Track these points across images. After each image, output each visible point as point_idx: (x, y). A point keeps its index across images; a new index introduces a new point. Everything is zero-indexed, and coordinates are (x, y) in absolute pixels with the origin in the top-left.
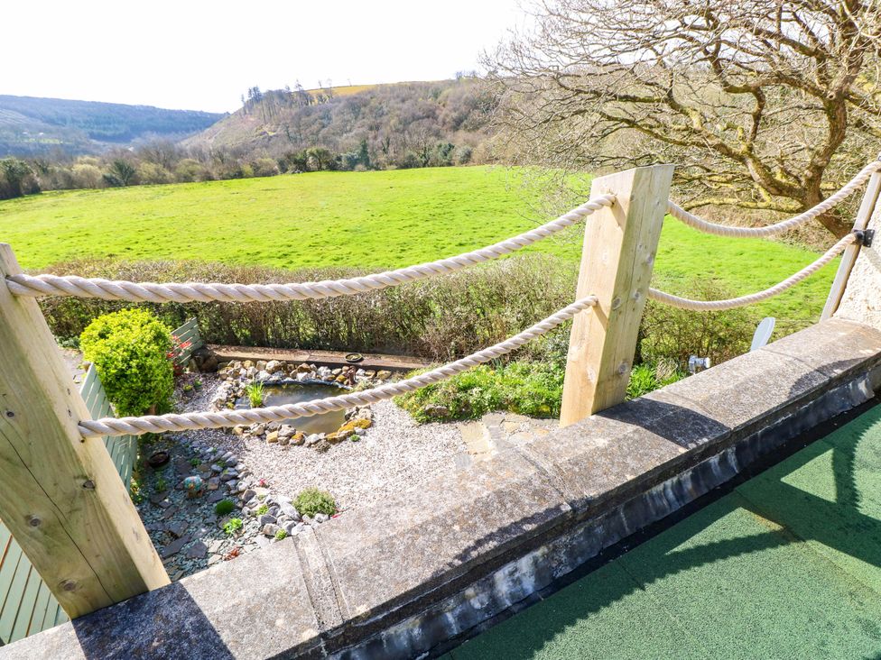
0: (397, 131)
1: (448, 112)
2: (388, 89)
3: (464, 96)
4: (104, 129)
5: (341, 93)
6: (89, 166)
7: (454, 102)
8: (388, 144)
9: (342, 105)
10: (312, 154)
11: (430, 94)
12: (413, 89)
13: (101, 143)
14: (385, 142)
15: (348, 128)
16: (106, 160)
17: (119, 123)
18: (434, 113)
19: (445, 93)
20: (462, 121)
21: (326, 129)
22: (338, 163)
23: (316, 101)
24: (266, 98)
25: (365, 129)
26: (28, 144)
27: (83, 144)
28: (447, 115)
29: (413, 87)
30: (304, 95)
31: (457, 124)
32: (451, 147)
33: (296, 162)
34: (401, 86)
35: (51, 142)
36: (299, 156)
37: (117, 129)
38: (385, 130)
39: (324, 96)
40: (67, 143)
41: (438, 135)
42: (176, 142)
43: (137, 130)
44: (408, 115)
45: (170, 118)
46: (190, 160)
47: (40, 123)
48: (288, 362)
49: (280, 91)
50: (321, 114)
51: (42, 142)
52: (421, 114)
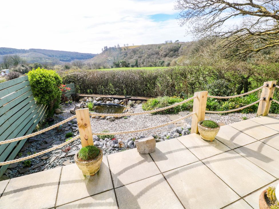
0: (147, 58)
1: (163, 52)
2: (145, 46)
3: (168, 48)
4: (64, 58)
5: (130, 48)
6: (58, 67)
7: (165, 49)
8: (144, 61)
9: (131, 51)
10: (121, 62)
11: (157, 47)
12: (152, 46)
13: (63, 62)
14: (143, 61)
15: (132, 57)
16: (63, 66)
17: (68, 57)
18: (158, 53)
19: (162, 47)
20: (167, 55)
21: (126, 58)
22: (129, 65)
23: (123, 50)
24: (109, 49)
25: (137, 58)
26: (43, 62)
27: (58, 62)
28: (162, 53)
29: (152, 45)
30: (120, 49)
31: (166, 56)
32: (163, 62)
33: (116, 65)
34: (149, 45)
35: (49, 61)
36: (117, 63)
37: (67, 58)
38: (143, 58)
39: (126, 48)
40: (54, 62)
41: (159, 59)
42: (83, 62)
43: (73, 59)
44: (150, 53)
45: (82, 56)
46: (86, 66)
47: (47, 56)
48: (104, 98)
49: (113, 47)
50: (125, 54)
51: (47, 61)
52: (154, 53)
